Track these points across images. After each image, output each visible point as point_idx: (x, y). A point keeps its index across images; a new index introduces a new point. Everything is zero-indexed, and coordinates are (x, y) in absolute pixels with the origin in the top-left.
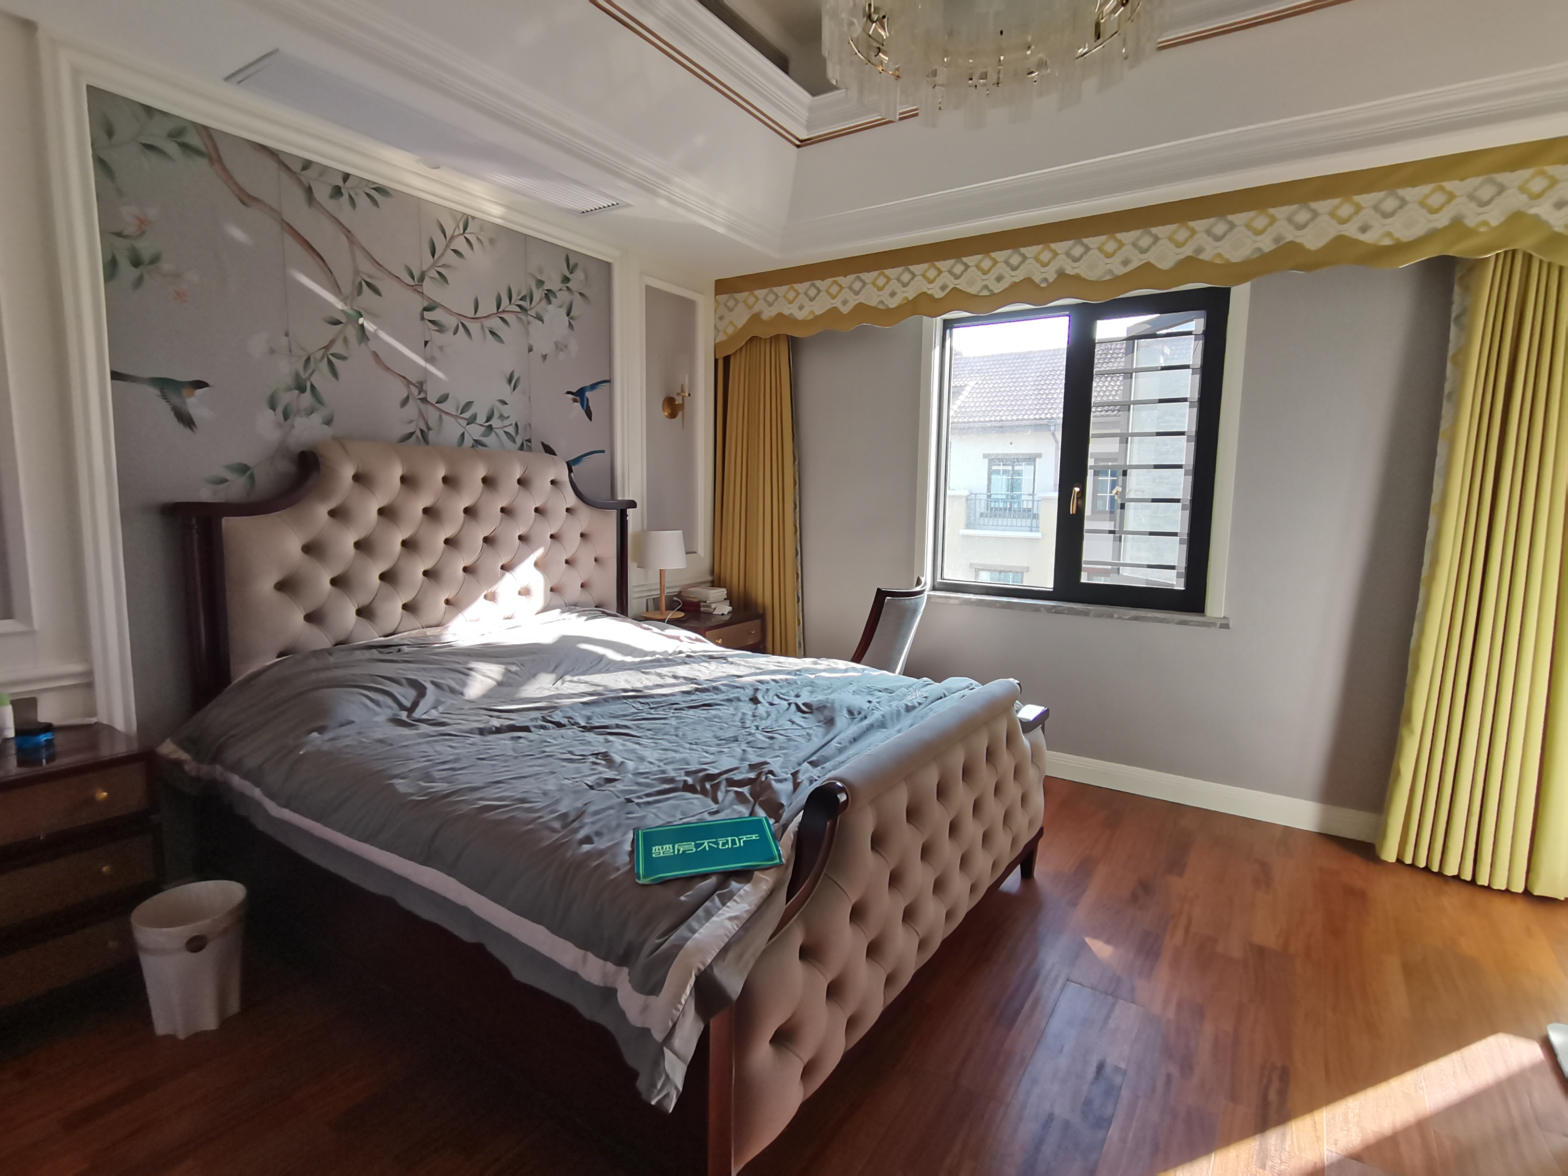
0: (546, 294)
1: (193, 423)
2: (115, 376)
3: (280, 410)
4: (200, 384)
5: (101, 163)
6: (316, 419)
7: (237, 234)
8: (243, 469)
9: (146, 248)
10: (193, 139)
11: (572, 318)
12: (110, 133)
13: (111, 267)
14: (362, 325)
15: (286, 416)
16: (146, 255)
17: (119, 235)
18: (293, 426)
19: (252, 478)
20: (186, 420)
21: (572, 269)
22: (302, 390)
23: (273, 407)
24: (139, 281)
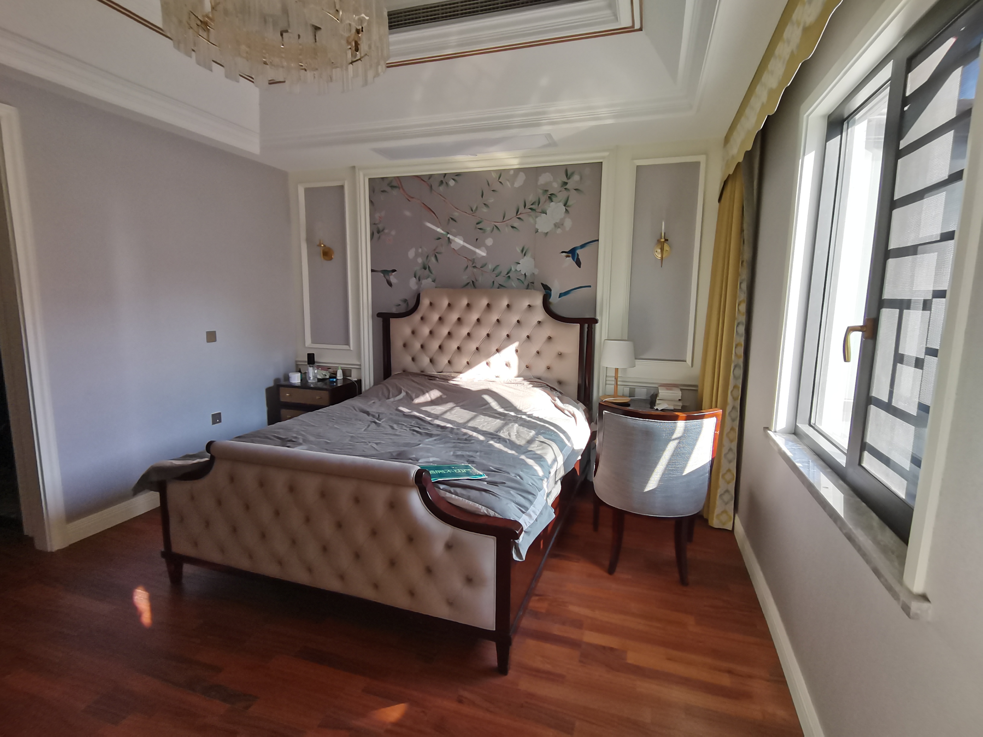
0: (549, 197)
1: (392, 285)
2: (372, 271)
3: (417, 277)
4: (394, 271)
5: (371, 202)
6: (430, 280)
7: (408, 213)
8: (405, 301)
9: (381, 226)
10: (394, 184)
11: (568, 207)
12: (374, 192)
13: (372, 235)
14: (449, 238)
15: (419, 280)
16: (381, 229)
17: (375, 224)
18: (421, 284)
19: (408, 304)
20: (390, 284)
21: (568, 176)
22: (425, 268)
23: (415, 277)
24: (379, 238)
